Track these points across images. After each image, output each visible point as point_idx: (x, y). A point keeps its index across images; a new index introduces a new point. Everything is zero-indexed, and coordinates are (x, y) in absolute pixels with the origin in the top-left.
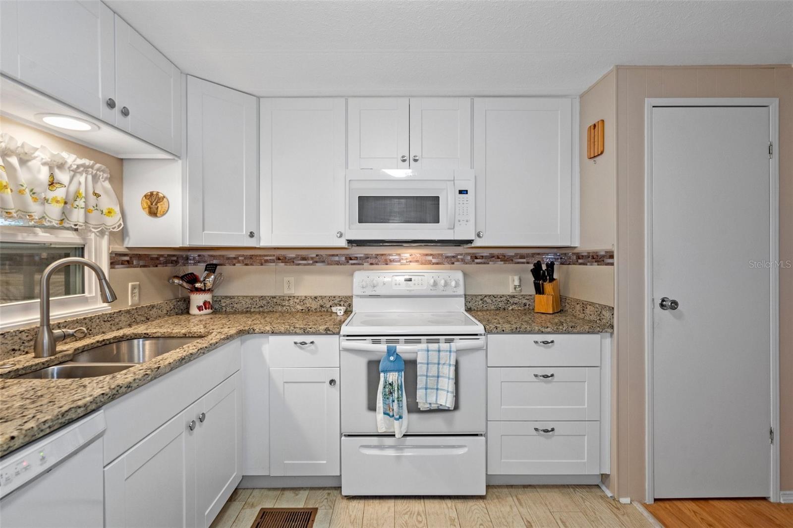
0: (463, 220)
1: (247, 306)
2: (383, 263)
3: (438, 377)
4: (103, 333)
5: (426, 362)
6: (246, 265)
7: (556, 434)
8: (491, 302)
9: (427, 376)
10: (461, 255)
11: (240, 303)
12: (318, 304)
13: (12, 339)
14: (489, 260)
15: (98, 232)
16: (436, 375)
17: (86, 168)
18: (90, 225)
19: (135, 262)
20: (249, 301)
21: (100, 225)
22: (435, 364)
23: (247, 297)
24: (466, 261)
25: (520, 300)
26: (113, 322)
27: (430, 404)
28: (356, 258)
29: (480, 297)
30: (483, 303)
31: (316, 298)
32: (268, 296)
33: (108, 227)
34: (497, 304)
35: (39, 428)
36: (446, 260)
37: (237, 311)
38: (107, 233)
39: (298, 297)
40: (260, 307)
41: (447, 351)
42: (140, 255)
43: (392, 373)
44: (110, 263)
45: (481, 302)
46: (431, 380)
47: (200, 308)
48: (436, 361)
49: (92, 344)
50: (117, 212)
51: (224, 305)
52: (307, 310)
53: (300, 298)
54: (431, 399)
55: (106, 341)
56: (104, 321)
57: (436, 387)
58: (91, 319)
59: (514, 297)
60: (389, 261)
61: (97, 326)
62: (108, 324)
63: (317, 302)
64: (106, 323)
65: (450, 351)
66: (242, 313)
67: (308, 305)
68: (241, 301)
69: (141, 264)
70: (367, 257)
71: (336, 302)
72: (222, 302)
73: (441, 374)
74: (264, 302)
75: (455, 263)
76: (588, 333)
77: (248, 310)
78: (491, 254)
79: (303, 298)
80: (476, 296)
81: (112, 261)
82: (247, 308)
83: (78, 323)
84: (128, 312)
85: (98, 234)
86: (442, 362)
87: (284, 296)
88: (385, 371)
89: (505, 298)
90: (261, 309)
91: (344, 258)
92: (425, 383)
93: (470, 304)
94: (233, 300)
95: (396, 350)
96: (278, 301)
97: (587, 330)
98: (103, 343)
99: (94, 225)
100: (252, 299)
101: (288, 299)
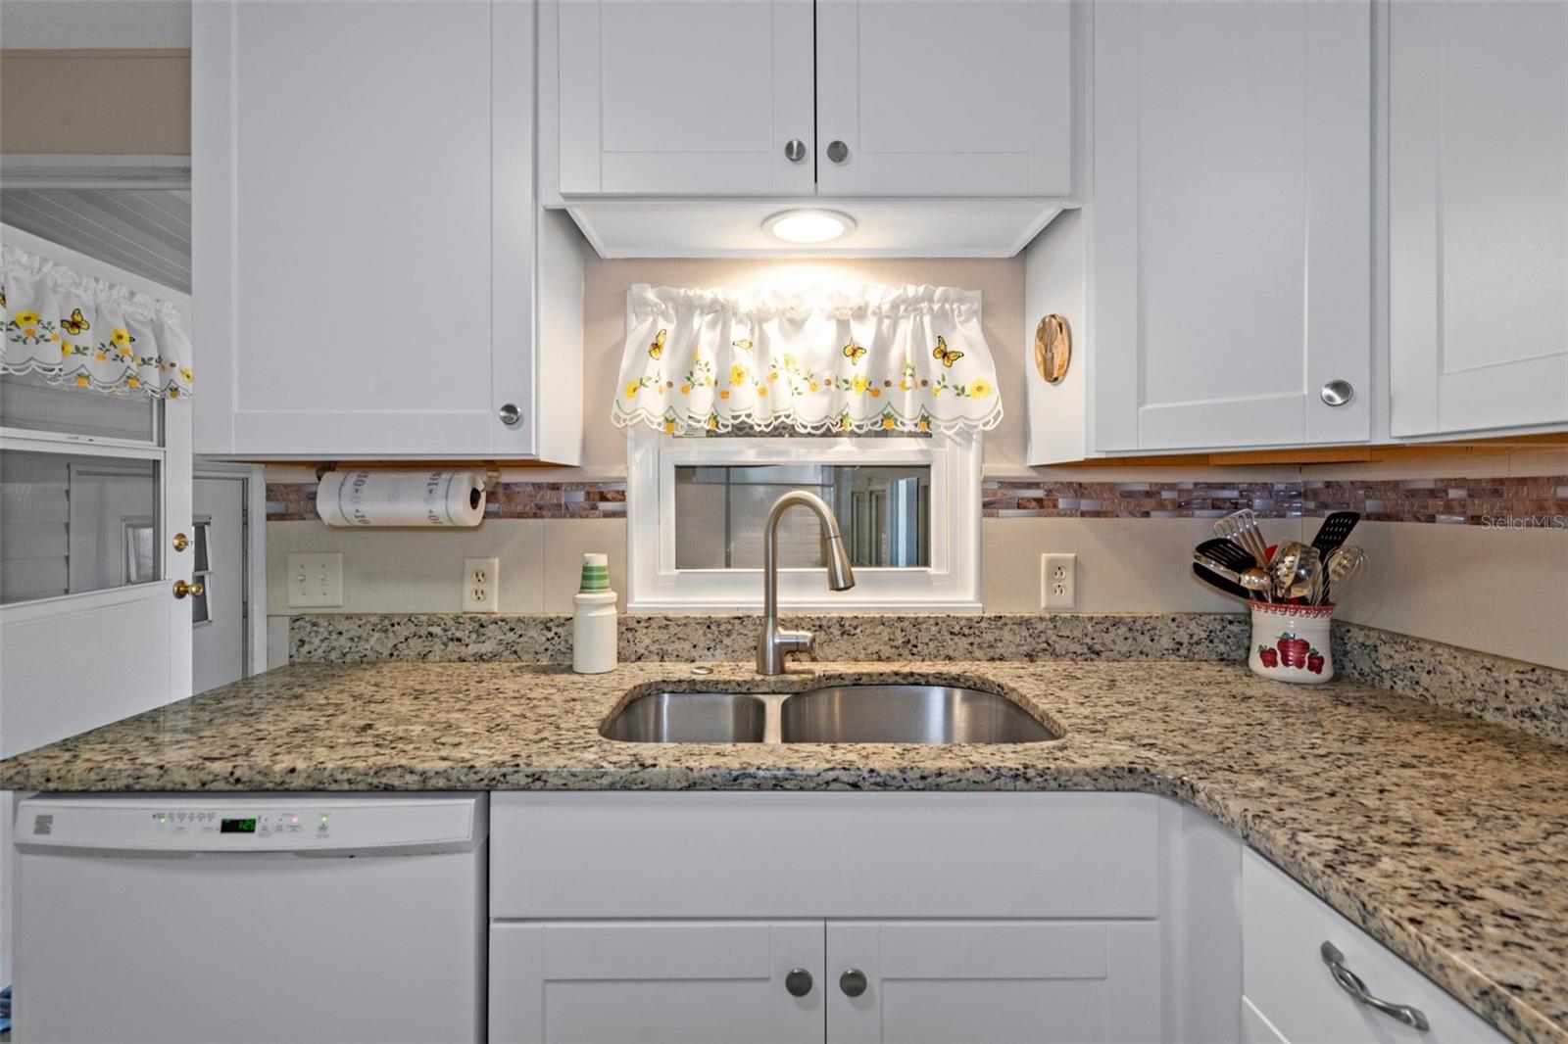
1: (1469, 695)
4: (949, 658)
6: (1476, 520)
11: (1444, 673)
13: (755, 630)
15: (956, 434)
17: (913, 305)
18: (939, 423)
19: (1062, 503)
20: (1476, 675)
21: (955, 419)
23: (1468, 653)
26: (977, 640)
33: (974, 423)
35: (332, 775)
37: (1432, 701)
38: (975, 437)
40: (1523, 713)
42: (1080, 484)
44: (981, 505)
47: (1268, 657)
49: (881, 674)
50: (992, 387)
51: (1388, 667)
55: (916, 676)
56: (951, 633)
58: (916, 623)
61: (930, 640)
62: (963, 643)
64: (956, 638)
68: (1445, 667)
69: (1083, 508)
72: (1380, 655)
74: (1543, 695)
81: (986, 499)
82: (1470, 702)
83: (883, 624)
84: (1025, 622)
85: (958, 440)
94: (1418, 654)
98: (911, 680)
99: (948, 421)
100: (1491, 669)
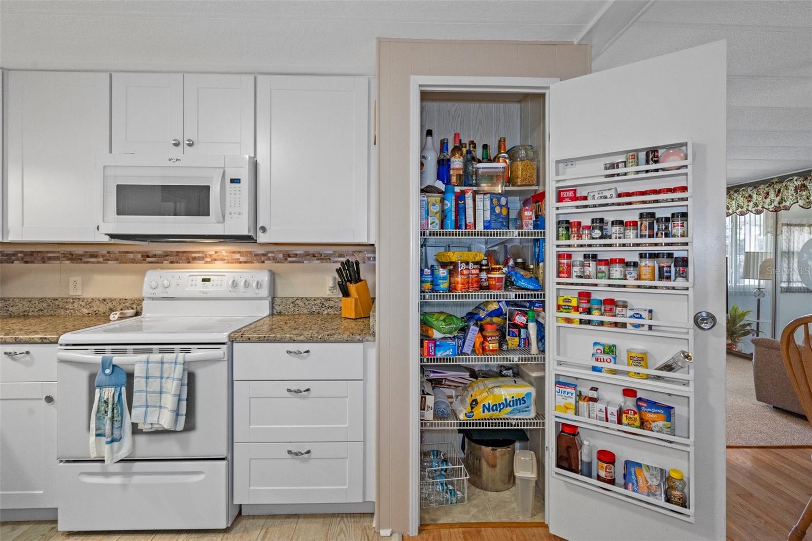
0: (235, 213)
1: (24, 310)
2: (185, 262)
3: (161, 393)
5: (145, 376)
6: (26, 262)
7: (312, 457)
8: (303, 305)
9: (147, 392)
10: (272, 253)
11: (17, 306)
12: (107, 307)
14: (304, 258)
16: (159, 390)
20: (27, 304)
22: (157, 377)
23: (24, 299)
24: (278, 259)
25: (337, 304)
27: (152, 424)
28: (155, 256)
29: (291, 300)
30: (295, 307)
31: (104, 300)
32: (49, 298)
34: (310, 308)
36: (255, 259)
37: (13, 314)
39: (84, 299)
40: (39, 310)
41: (171, 363)
43: (107, 389)
45: (292, 305)
46: (152, 396)
48: (158, 375)
52: (94, 314)
53: (86, 300)
54: (152, 418)
57: (158, 405)
59: (329, 299)
60: (191, 259)
63: (106, 305)
65: (176, 363)
66: (19, 316)
67: (95, 308)
68: (16, 304)
70: (166, 255)
71: (127, 304)
73: (164, 390)
74: (45, 305)
75: (266, 262)
76: (347, 341)
77: (26, 313)
78: (306, 252)
79: (90, 300)
80: (287, 298)
82: (25, 311)
86: (165, 375)
87: (67, 298)
88: (100, 387)
89: (319, 301)
90: (41, 313)
91: (140, 255)
92: (145, 400)
93: (280, 308)
94: (8, 302)
95: (111, 361)
96: (61, 304)
97: (345, 338)
100: (30, 301)
101: (72, 301)
